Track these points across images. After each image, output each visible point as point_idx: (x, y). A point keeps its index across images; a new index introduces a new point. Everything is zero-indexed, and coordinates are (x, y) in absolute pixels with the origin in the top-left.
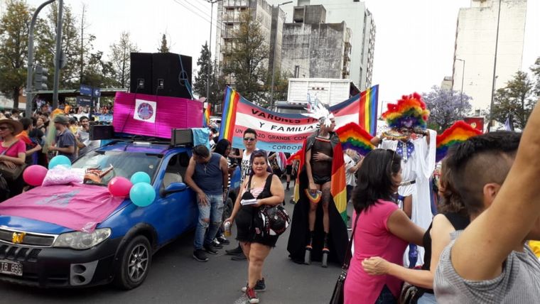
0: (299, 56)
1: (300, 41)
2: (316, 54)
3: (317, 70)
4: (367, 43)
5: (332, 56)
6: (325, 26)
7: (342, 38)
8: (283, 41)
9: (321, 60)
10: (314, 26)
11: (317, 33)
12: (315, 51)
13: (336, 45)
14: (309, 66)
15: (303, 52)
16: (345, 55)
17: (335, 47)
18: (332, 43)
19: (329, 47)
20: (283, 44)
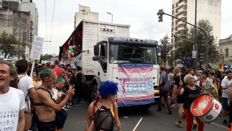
0: (6, 25)
7: (29, 19)
10: (15, 11)
11: (16, 15)
12: (16, 23)
13: (26, 22)
15: (9, 23)
17: (26, 23)
18: (25, 21)
19: (23, 22)
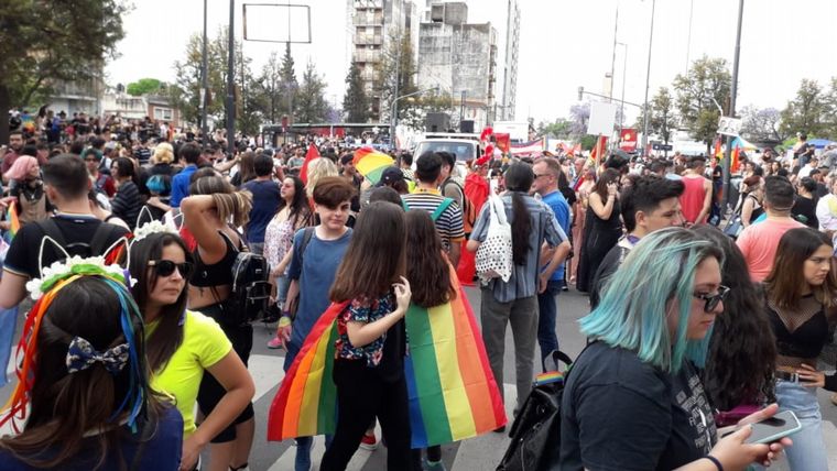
1: (440, 44)
2: (459, 59)
3: (460, 78)
4: (511, 35)
5: (478, 62)
6: (468, 27)
8: (420, 43)
9: (465, 67)
14: (451, 75)
16: (491, 59)
20: (420, 48)
